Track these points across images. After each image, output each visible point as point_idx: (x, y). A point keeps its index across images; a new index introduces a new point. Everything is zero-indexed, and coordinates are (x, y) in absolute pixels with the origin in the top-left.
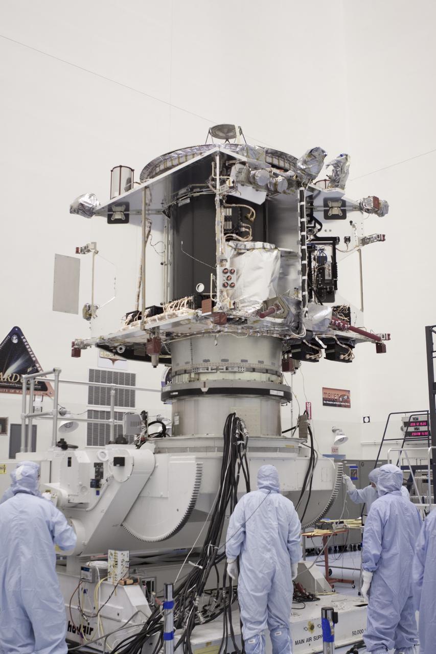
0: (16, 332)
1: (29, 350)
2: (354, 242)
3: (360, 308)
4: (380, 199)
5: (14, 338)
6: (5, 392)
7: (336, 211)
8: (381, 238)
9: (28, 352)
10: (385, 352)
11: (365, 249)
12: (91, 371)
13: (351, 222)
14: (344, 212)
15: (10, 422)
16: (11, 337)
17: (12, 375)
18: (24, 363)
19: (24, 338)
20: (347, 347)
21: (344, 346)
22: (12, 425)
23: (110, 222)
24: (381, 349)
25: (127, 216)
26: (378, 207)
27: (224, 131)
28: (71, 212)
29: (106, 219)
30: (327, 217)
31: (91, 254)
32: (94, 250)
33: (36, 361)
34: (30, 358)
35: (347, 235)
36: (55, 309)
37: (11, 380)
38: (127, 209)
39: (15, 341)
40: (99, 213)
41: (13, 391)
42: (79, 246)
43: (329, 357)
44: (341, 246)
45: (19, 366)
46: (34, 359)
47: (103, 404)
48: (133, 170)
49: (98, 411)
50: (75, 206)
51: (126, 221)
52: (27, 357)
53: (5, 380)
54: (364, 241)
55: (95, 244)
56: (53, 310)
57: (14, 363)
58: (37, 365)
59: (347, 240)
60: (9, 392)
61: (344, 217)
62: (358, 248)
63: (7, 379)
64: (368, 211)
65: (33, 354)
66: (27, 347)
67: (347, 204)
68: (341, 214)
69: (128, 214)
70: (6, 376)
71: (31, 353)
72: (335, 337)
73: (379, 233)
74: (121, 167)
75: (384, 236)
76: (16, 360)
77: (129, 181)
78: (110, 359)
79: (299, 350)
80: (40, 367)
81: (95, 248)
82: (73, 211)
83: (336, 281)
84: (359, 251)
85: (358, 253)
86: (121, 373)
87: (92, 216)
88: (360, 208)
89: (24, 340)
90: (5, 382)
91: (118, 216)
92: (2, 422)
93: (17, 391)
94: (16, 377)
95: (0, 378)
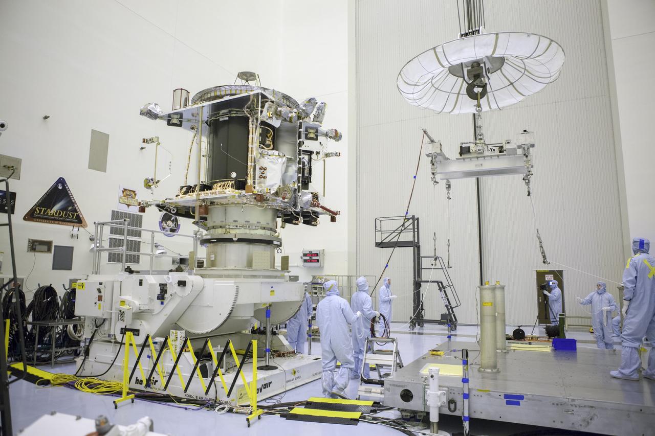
0: (61, 181)
1: (70, 194)
2: (321, 155)
3: (323, 194)
4: (338, 131)
5: (60, 185)
6: (51, 223)
7: (312, 135)
8: (338, 155)
9: (69, 196)
10: (335, 221)
11: (327, 159)
12: (113, 211)
13: (320, 143)
14: (317, 136)
15: (53, 245)
16: (57, 184)
17: (57, 211)
18: (66, 203)
19: (67, 186)
20: (315, 217)
21: (314, 217)
22: (55, 246)
23: (169, 124)
24: (333, 219)
25: (181, 122)
26: (337, 136)
27: (247, 76)
28: (141, 114)
29: (166, 122)
30: (307, 138)
31: (154, 144)
32: (157, 142)
33: (75, 203)
34: (71, 201)
35: (318, 151)
36: (90, 167)
37: (56, 214)
38: (181, 117)
39: (60, 188)
40: (161, 118)
41: (57, 222)
42: (146, 138)
43: (305, 222)
44: (314, 156)
45: (62, 205)
46: (73, 201)
47: (120, 234)
48: (188, 92)
49: (116, 239)
50: (145, 111)
51: (180, 125)
52: (69, 199)
53: (52, 215)
54: (327, 155)
55: (158, 138)
56: (89, 168)
57: (59, 203)
58: (76, 205)
59: (318, 153)
60: (54, 223)
61: (316, 139)
62: (323, 159)
63: (53, 214)
64: (331, 137)
65: (73, 197)
66: (69, 192)
67: (319, 132)
68: (315, 137)
69: (182, 121)
70: (52, 212)
71: (71, 197)
72: (311, 211)
73: (337, 152)
74: (182, 89)
75: (340, 153)
76: (60, 202)
77: (186, 100)
78: (126, 204)
79: (289, 218)
80: (78, 207)
81: (158, 141)
82: (142, 113)
83: (310, 178)
84: (324, 161)
85: (323, 162)
86: (129, 214)
87: (156, 119)
88: (326, 135)
89: (67, 188)
90: (51, 216)
91: (175, 121)
92: (48, 244)
93: (60, 223)
94: (60, 213)
95: (48, 213)
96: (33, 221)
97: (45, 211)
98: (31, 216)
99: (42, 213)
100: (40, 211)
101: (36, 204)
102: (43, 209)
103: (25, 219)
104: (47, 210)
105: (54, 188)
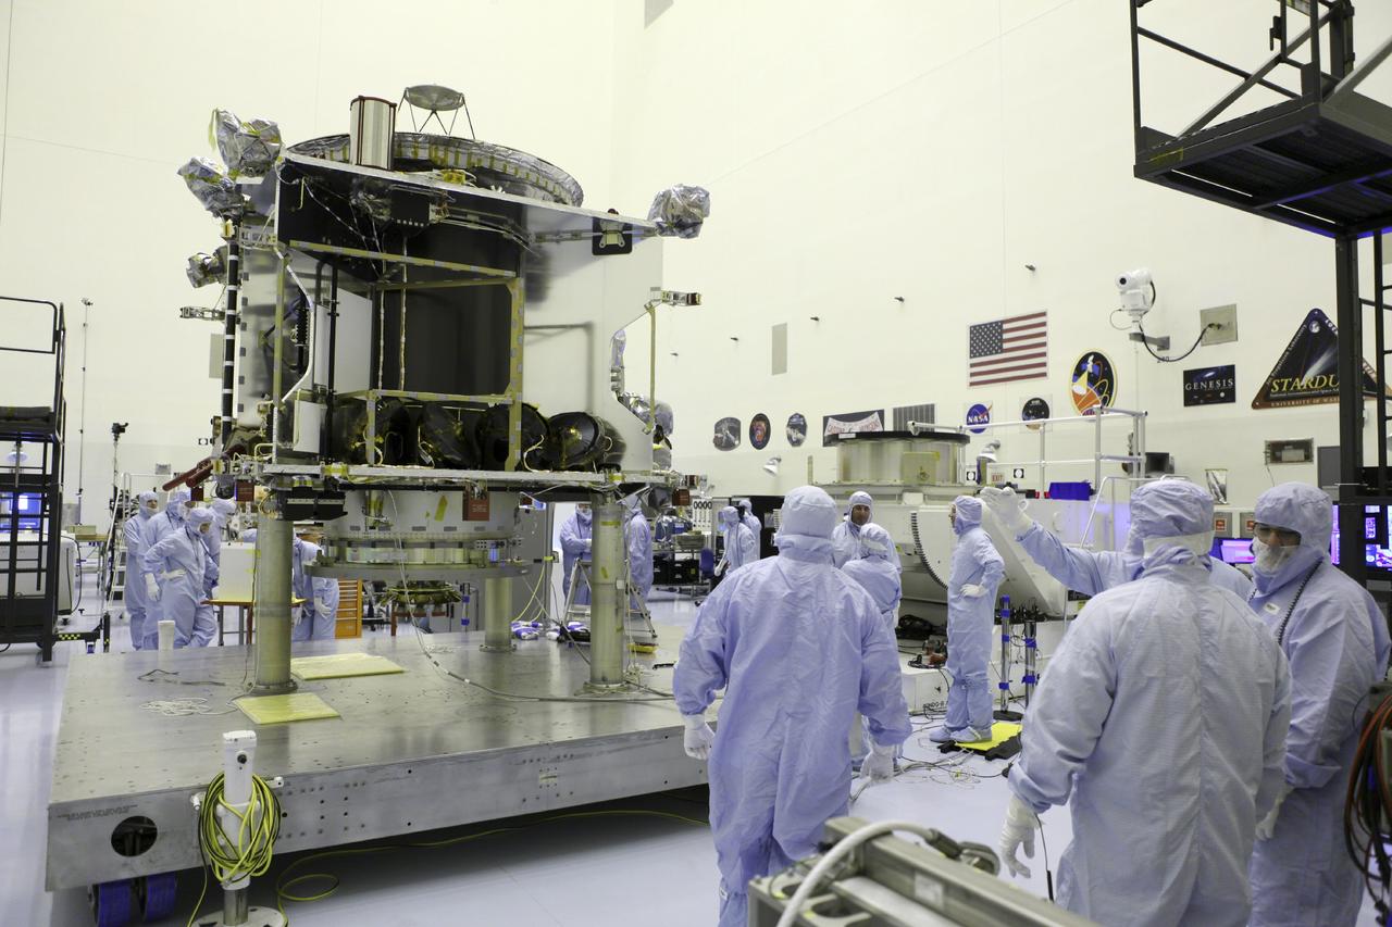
0: (1316, 316)
5: (1314, 325)
6: (1307, 404)
15: (1315, 446)
16: (1308, 325)
17: (1315, 379)
18: (1332, 359)
19: (1330, 322)
22: (1320, 449)
37: (1313, 384)
41: (1319, 401)
45: (1326, 363)
53: (1305, 387)
57: (1317, 361)
60: (1312, 404)
63: (1308, 386)
70: (1305, 382)
76: (1319, 357)
89: (1330, 326)
90: (1304, 390)
92: (1305, 446)
93: (1325, 400)
94: (1321, 381)
95: (1296, 387)
96: (1270, 407)
97: (1290, 384)
98: (1265, 399)
99: (1284, 389)
100: (1281, 385)
101: (1270, 376)
102: (1286, 381)
103: (1254, 406)
104: (1294, 380)
105: (1304, 331)
